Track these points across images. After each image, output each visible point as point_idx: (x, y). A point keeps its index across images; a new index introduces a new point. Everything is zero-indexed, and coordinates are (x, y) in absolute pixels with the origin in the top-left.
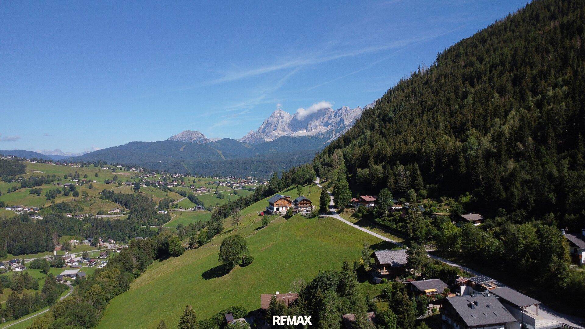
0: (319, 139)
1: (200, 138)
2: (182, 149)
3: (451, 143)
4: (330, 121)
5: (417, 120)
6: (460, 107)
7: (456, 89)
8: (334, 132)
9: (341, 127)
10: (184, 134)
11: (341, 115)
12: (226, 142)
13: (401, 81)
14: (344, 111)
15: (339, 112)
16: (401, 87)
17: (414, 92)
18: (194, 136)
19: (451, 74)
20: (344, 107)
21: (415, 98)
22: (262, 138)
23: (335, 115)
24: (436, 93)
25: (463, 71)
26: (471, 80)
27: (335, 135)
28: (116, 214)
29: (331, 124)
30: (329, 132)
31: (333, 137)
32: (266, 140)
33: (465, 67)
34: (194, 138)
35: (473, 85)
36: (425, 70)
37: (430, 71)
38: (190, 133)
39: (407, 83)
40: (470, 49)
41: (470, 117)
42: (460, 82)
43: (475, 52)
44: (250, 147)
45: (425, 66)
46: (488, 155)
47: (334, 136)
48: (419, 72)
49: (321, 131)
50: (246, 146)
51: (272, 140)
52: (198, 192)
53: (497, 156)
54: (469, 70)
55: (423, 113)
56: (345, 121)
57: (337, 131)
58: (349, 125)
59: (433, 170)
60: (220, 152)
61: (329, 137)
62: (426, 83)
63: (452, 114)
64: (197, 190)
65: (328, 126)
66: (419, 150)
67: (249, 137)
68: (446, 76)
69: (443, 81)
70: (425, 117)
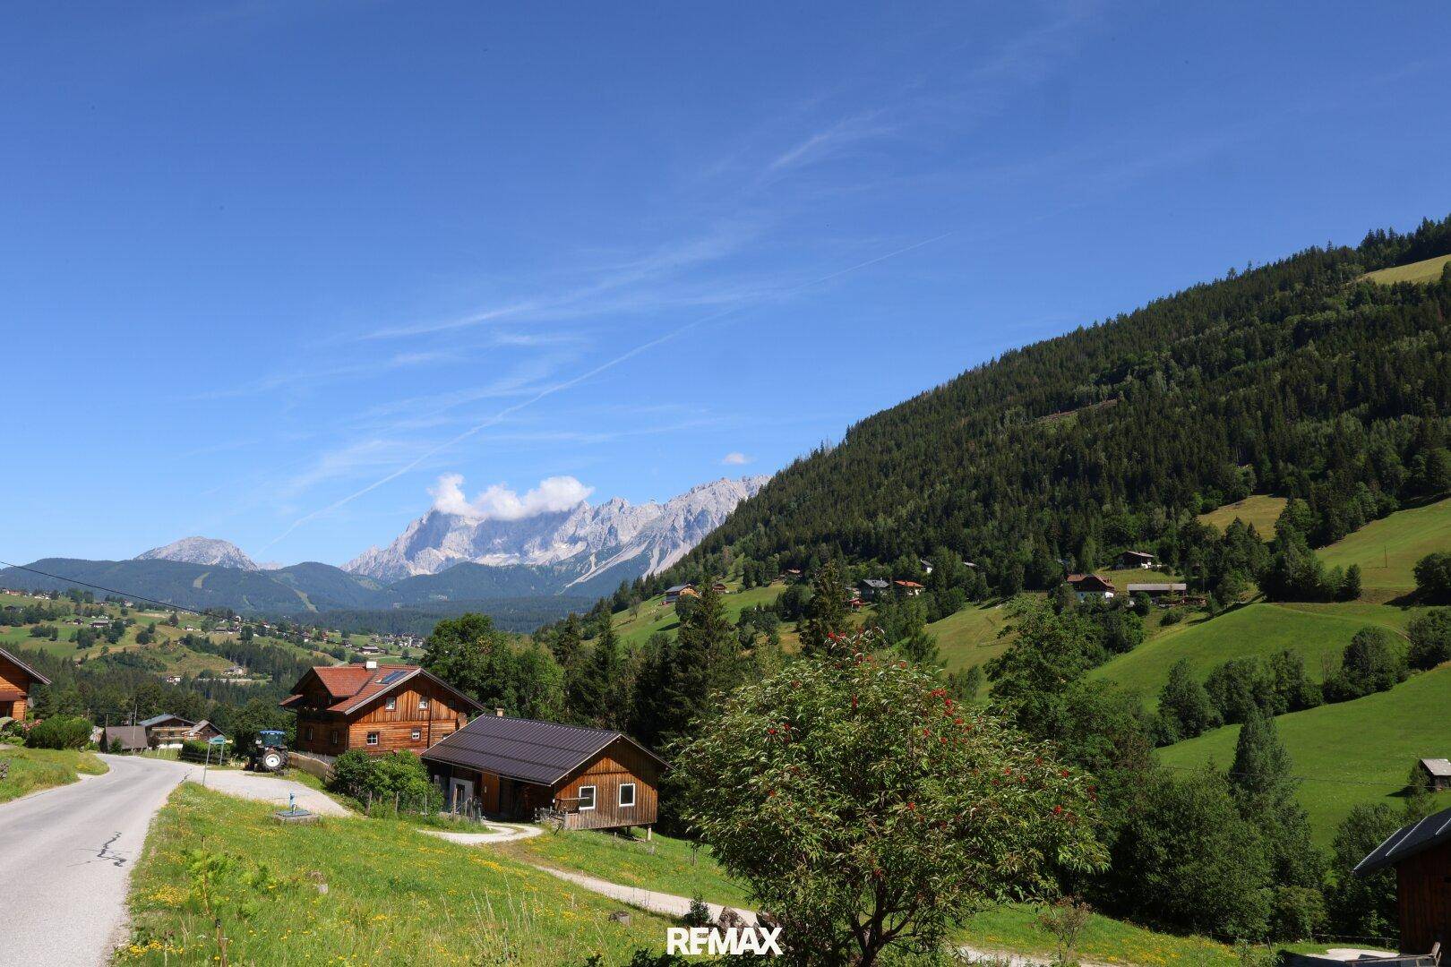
0: (556, 574)
1: (230, 559)
2: (198, 583)
3: (865, 524)
4: (581, 533)
5: (830, 510)
6: (874, 498)
7: (870, 478)
8: (593, 559)
9: (611, 548)
10: (186, 546)
11: (610, 519)
12: (310, 571)
13: (797, 462)
14: (617, 510)
15: (604, 512)
16: (798, 469)
17: (821, 478)
18: (213, 552)
19: (865, 460)
20: (617, 498)
21: (823, 487)
22: (402, 567)
23: (594, 518)
24: (849, 482)
25: (878, 457)
26: (884, 469)
27: (596, 565)
28: (239, 678)
29: (584, 539)
30: (581, 558)
31: (592, 571)
32: (414, 573)
33: (882, 452)
34: (215, 558)
35: (886, 476)
36: (831, 450)
37: (839, 451)
38: (203, 545)
39: (806, 464)
40: (889, 428)
41: (880, 504)
42: (874, 472)
43: (895, 434)
44: (373, 587)
45: (831, 443)
46: (891, 531)
47: (593, 568)
48: (822, 450)
49: (558, 557)
50: (364, 584)
51: (428, 573)
52: (365, 653)
53: (898, 532)
54: (886, 457)
55: (836, 504)
56: (620, 532)
57: (600, 556)
58: (631, 544)
59: (851, 545)
60: (304, 596)
61: (581, 570)
62: (835, 468)
63: (866, 504)
64: (362, 650)
65: (576, 543)
66: (839, 531)
67: (367, 563)
68: (859, 462)
69: (855, 468)
70: (838, 507)
